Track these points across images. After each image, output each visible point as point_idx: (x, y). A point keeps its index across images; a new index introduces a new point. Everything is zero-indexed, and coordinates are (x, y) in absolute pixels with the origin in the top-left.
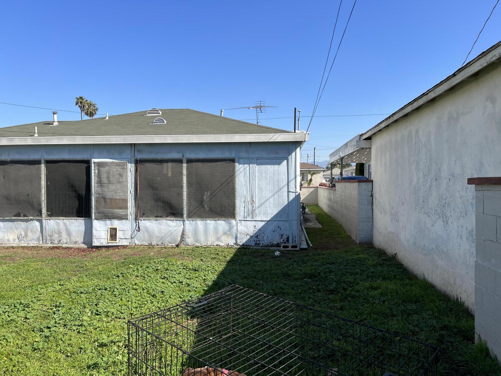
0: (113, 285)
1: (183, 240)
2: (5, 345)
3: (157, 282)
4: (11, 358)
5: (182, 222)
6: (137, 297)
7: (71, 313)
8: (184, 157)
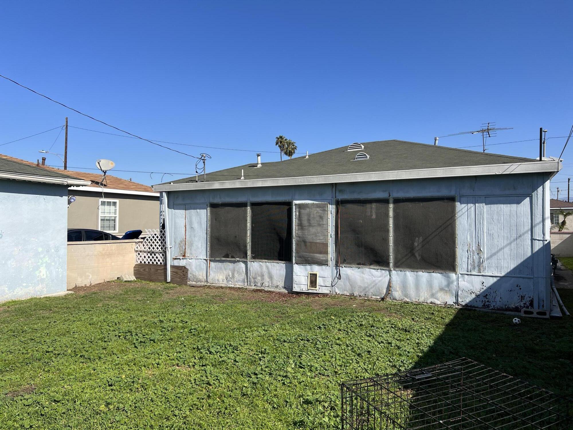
0: (315, 337)
1: (389, 293)
2: (218, 386)
3: (362, 340)
4: (223, 400)
5: (388, 272)
6: (340, 353)
7: (276, 362)
8: (390, 197)
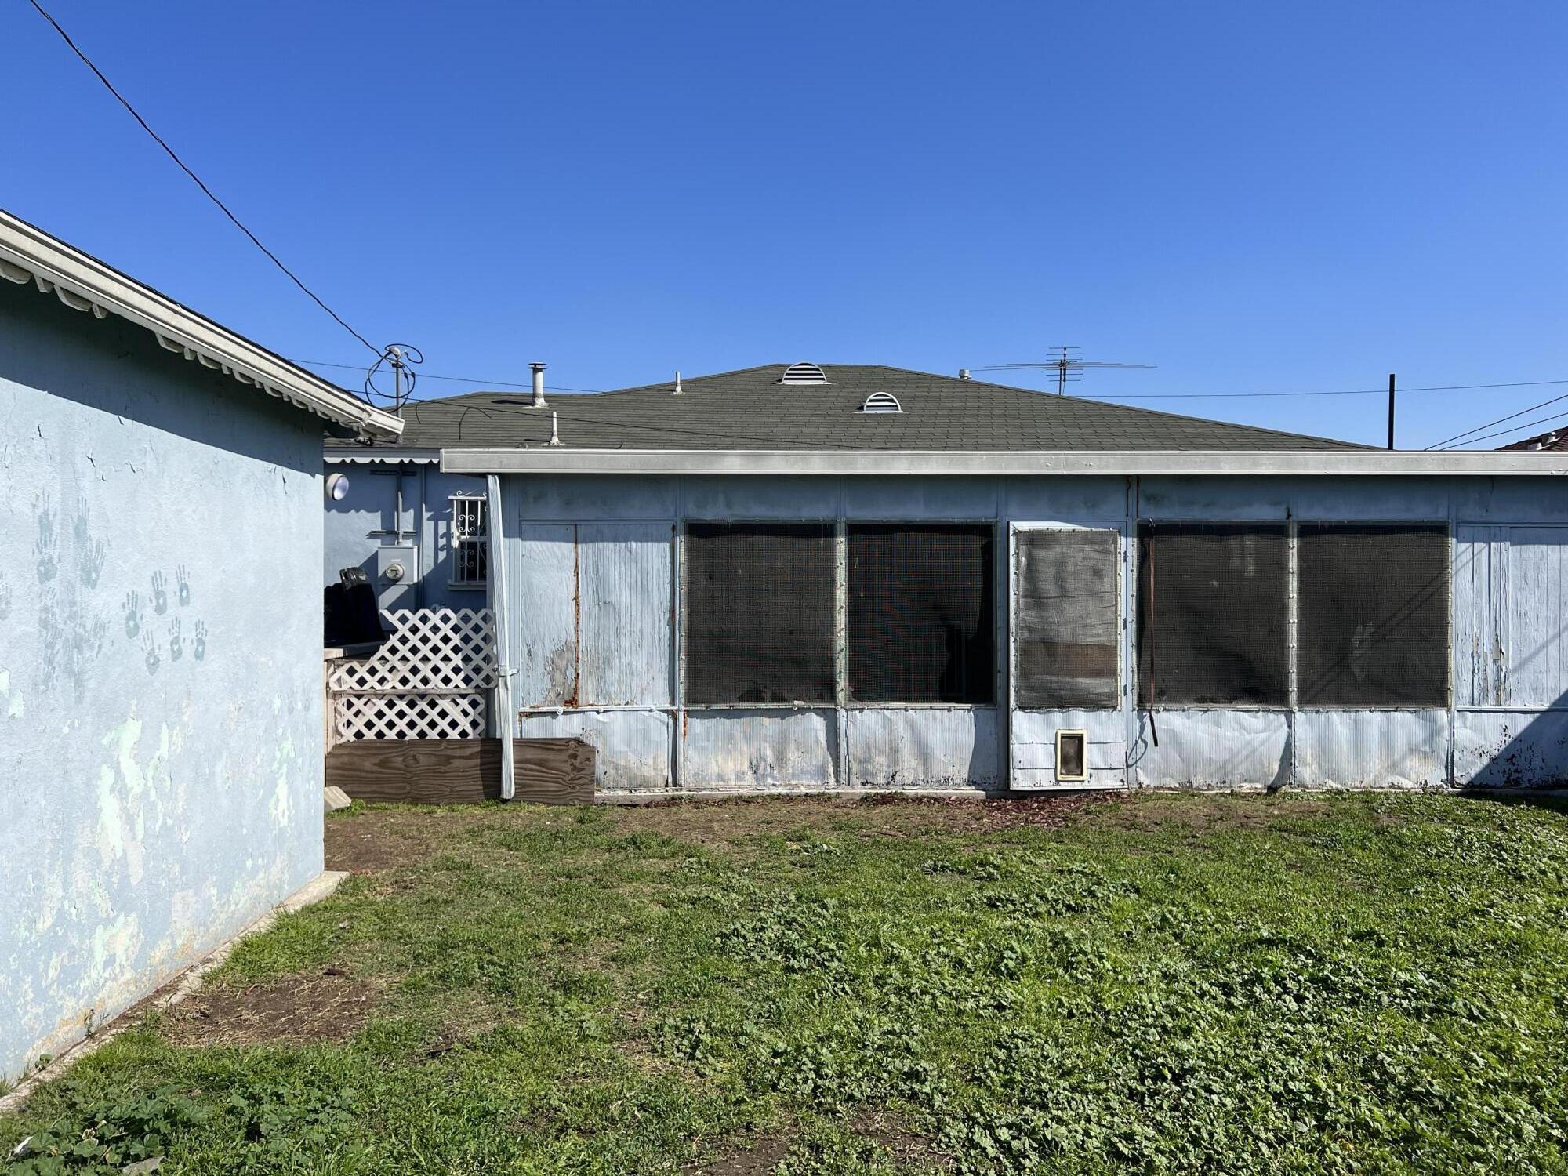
1: (1287, 773)
5: (1282, 718)
8: (1291, 519)
